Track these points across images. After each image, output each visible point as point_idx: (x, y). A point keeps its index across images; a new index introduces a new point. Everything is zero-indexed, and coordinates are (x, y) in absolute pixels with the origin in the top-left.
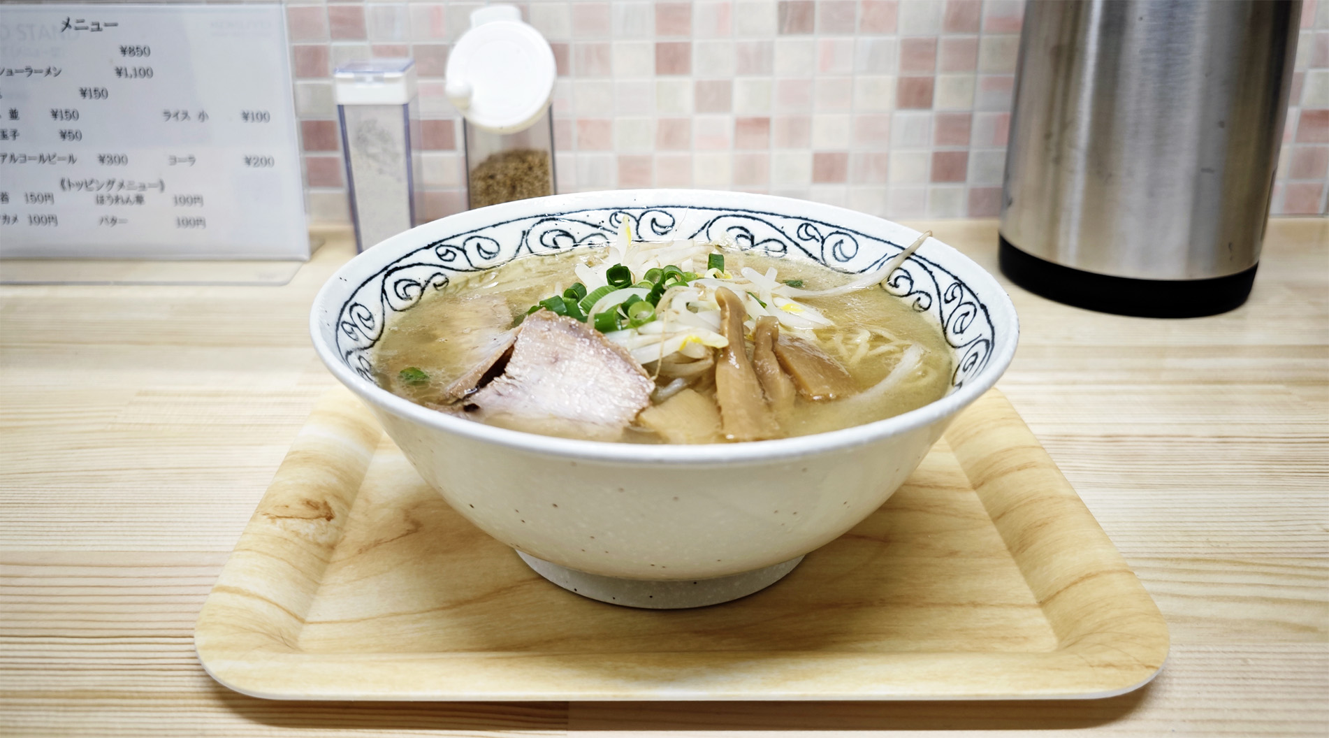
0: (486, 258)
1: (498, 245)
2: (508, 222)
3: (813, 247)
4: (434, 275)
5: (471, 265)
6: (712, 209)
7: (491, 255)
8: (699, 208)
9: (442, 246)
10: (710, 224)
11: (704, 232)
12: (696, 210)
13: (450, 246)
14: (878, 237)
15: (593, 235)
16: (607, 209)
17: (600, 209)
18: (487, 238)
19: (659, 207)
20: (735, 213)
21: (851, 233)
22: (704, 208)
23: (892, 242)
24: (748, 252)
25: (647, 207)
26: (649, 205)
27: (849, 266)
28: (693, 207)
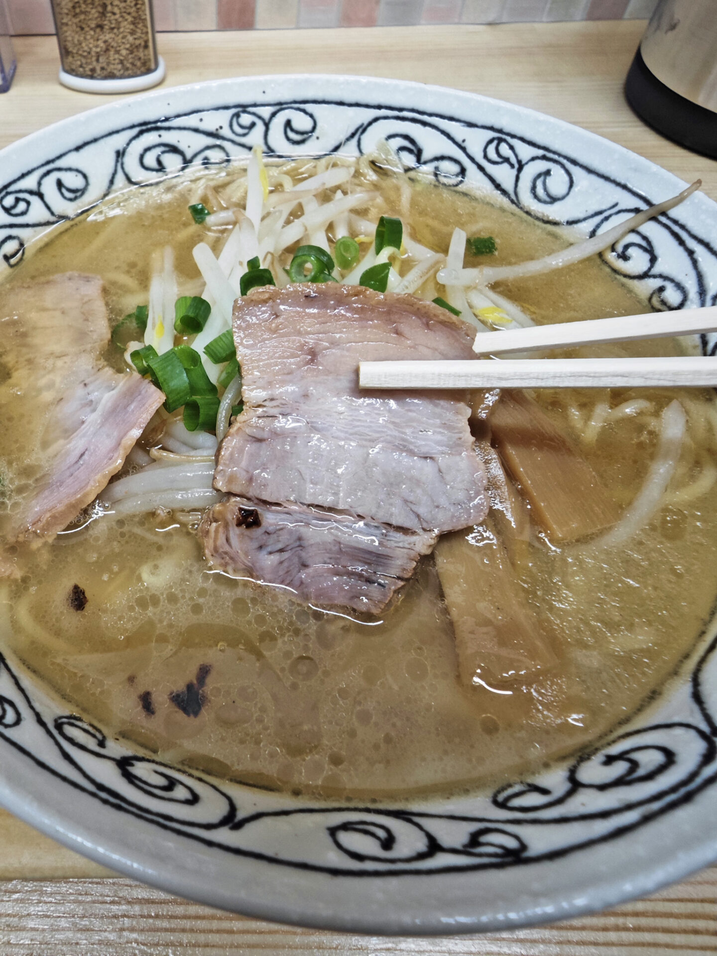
0: (71, 200)
1: (85, 176)
2: (95, 140)
3: (506, 175)
4: (4, 241)
5: (52, 213)
6: (367, 106)
7: (77, 193)
8: (350, 105)
9: (8, 193)
10: (363, 129)
11: (354, 141)
12: (346, 108)
13: (20, 191)
14: (607, 174)
15: (208, 148)
16: (226, 108)
17: (217, 109)
18: (70, 169)
19: (295, 102)
20: (399, 113)
21: (565, 162)
22: (358, 105)
23: (630, 186)
24: (412, 174)
25: (280, 104)
26: (283, 100)
27: (553, 212)
28: (341, 104)
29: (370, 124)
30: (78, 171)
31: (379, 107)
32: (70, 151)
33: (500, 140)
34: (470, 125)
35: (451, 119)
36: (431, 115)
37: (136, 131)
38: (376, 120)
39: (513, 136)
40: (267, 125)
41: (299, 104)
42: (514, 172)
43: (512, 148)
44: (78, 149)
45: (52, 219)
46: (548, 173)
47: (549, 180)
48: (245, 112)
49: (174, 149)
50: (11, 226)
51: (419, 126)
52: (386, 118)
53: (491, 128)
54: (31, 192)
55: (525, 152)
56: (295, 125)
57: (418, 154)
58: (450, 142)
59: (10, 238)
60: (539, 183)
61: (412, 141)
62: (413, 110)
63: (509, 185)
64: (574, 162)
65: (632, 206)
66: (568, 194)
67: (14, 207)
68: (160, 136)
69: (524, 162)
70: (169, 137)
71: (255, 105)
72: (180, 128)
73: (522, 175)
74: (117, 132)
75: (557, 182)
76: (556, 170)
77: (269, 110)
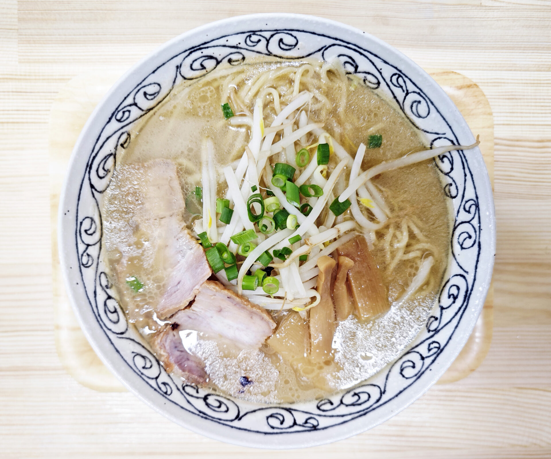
0: (152, 99)
1: (159, 85)
2: (164, 64)
3: (400, 94)
4: (119, 138)
5: (143, 110)
6: (329, 37)
7: (155, 95)
8: (319, 35)
10: (326, 48)
11: (320, 53)
12: (316, 36)
13: (125, 107)
14: (445, 117)
15: (231, 54)
16: (243, 33)
17: (238, 34)
18: (150, 84)
19: (286, 30)
20: (347, 44)
21: (428, 100)
22: (323, 35)
24: (350, 76)
25: (276, 30)
26: (278, 29)
27: (418, 121)
28: (314, 33)
29: (330, 46)
30: (155, 83)
31: (336, 39)
32: (150, 75)
33: (400, 76)
34: (385, 62)
35: (375, 56)
36: (365, 50)
37: (188, 53)
38: (336, 45)
39: (406, 77)
40: (268, 41)
41: (289, 31)
42: (404, 94)
43: (405, 82)
44: (154, 72)
45: (144, 113)
46: (419, 102)
47: (419, 105)
48: (254, 34)
49: (211, 57)
50: (122, 128)
51: (357, 54)
52: (340, 45)
53: (396, 68)
54: (130, 105)
55: (411, 87)
56: (285, 41)
57: (356, 67)
58: (374, 67)
59: (123, 133)
60: (415, 105)
61: (354, 61)
62: (355, 45)
63: (401, 100)
64: (432, 103)
65: (452, 140)
66: (426, 117)
67: (122, 118)
68: (202, 53)
69: (409, 92)
70: (207, 52)
71: (261, 31)
72: (214, 46)
73: (407, 97)
74: (177, 56)
75: (422, 109)
76: (423, 102)
77: (270, 34)
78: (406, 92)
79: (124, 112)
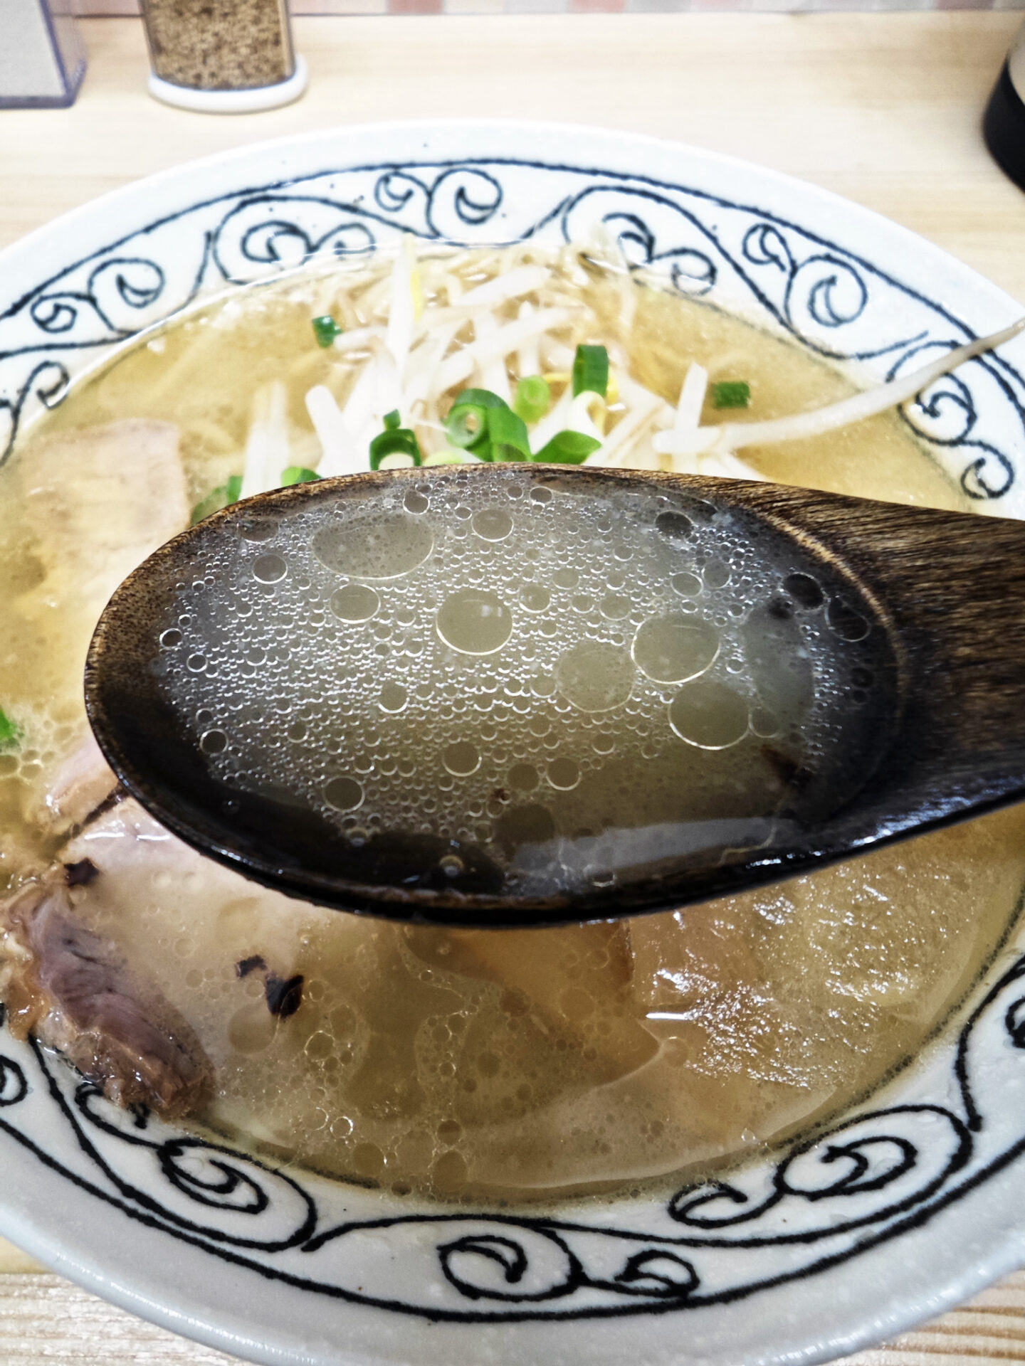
0: (139, 306)
1: (159, 271)
2: (174, 217)
3: (771, 279)
4: (36, 371)
5: (111, 327)
6: (577, 170)
7: (148, 296)
8: (552, 168)
9: (43, 299)
10: (571, 204)
11: (557, 221)
12: (545, 172)
13: (61, 295)
14: (915, 287)
15: (343, 227)
16: (370, 168)
17: (357, 169)
18: (136, 261)
19: (472, 161)
20: (623, 182)
21: (857, 266)
22: (563, 168)
23: (946, 306)
24: (639, 274)
25: (449, 163)
26: (453, 157)
27: (836, 339)
28: (539, 165)
29: (580, 196)
30: (149, 263)
31: (594, 172)
32: (136, 233)
33: (767, 229)
34: (725, 204)
35: (698, 193)
36: (668, 186)
37: (236, 201)
38: (589, 190)
39: (785, 224)
40: (430, 194)
41: (478, 164)
42: (785, 277)
43: (782, 241)
44: (148, 229)
45: (111, 335)
46: (832, 281)
47: (834, 291)
48: (397, 174)
49: (292, 230)
50: (49, 347)
51: (651, 202)
52: (604, 188)
53: (755, 211)
54: (78, 296)
55: (802, 248)
56: (472, 195)
57: (650, 243)
58: (695, 229)
59: (46, 364)
60: (820, 296)
61: (641, 225)
62: (643, 179)
63: (776, 297)
64: (870, 267)
65: (948, 338)
66: (859, 313)
67: (52, 318)
68: (271, 210)
69: (799, 262)
70: (284, 212)
71: (412, 165)
72: (300, 199)
73: (796, 281)
74: (207, 204)
75: (845, 296)
76: (843, 275)
77: (434, 173)
78: (788, 268)
79: (58, 308)
